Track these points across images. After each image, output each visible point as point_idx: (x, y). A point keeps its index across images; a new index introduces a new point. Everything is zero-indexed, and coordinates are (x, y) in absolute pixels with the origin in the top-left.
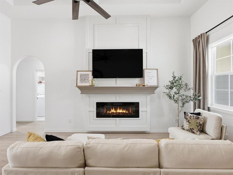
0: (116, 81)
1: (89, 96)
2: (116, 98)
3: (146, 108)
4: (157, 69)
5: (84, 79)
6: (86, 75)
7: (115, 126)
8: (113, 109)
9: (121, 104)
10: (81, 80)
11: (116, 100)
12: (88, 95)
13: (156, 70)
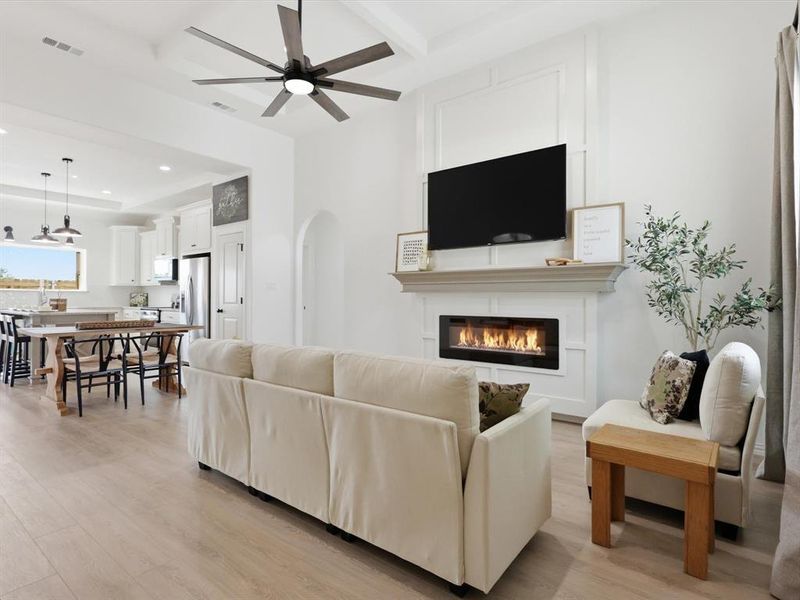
1: (424, 299)
3: (585, 340)
4: (622, 205)
9: (502, 323)
11: (490, 311)
13: (617, 207)
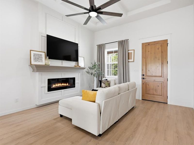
0: (62, 62)
2: (62, 75)
5: (38, 58)
6: (39, 55)
7: (61, 96)
8: (56, 84)
10: (34, 59)
12: (41, 73)
